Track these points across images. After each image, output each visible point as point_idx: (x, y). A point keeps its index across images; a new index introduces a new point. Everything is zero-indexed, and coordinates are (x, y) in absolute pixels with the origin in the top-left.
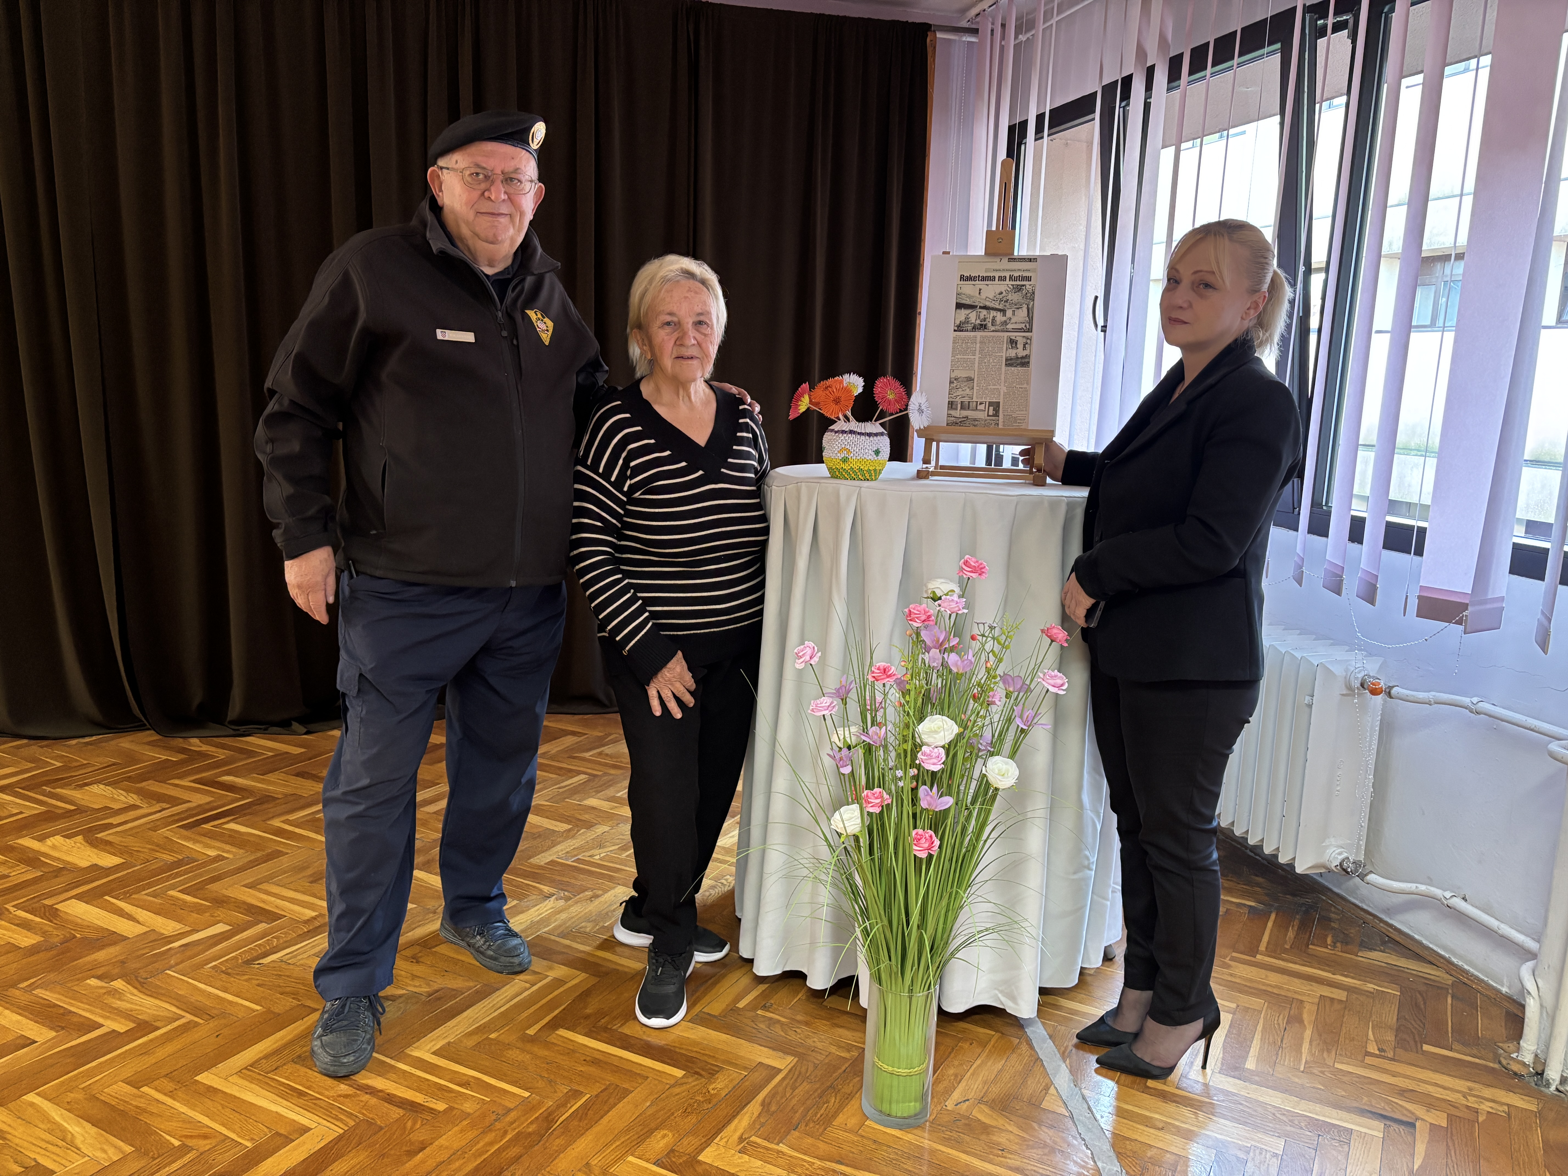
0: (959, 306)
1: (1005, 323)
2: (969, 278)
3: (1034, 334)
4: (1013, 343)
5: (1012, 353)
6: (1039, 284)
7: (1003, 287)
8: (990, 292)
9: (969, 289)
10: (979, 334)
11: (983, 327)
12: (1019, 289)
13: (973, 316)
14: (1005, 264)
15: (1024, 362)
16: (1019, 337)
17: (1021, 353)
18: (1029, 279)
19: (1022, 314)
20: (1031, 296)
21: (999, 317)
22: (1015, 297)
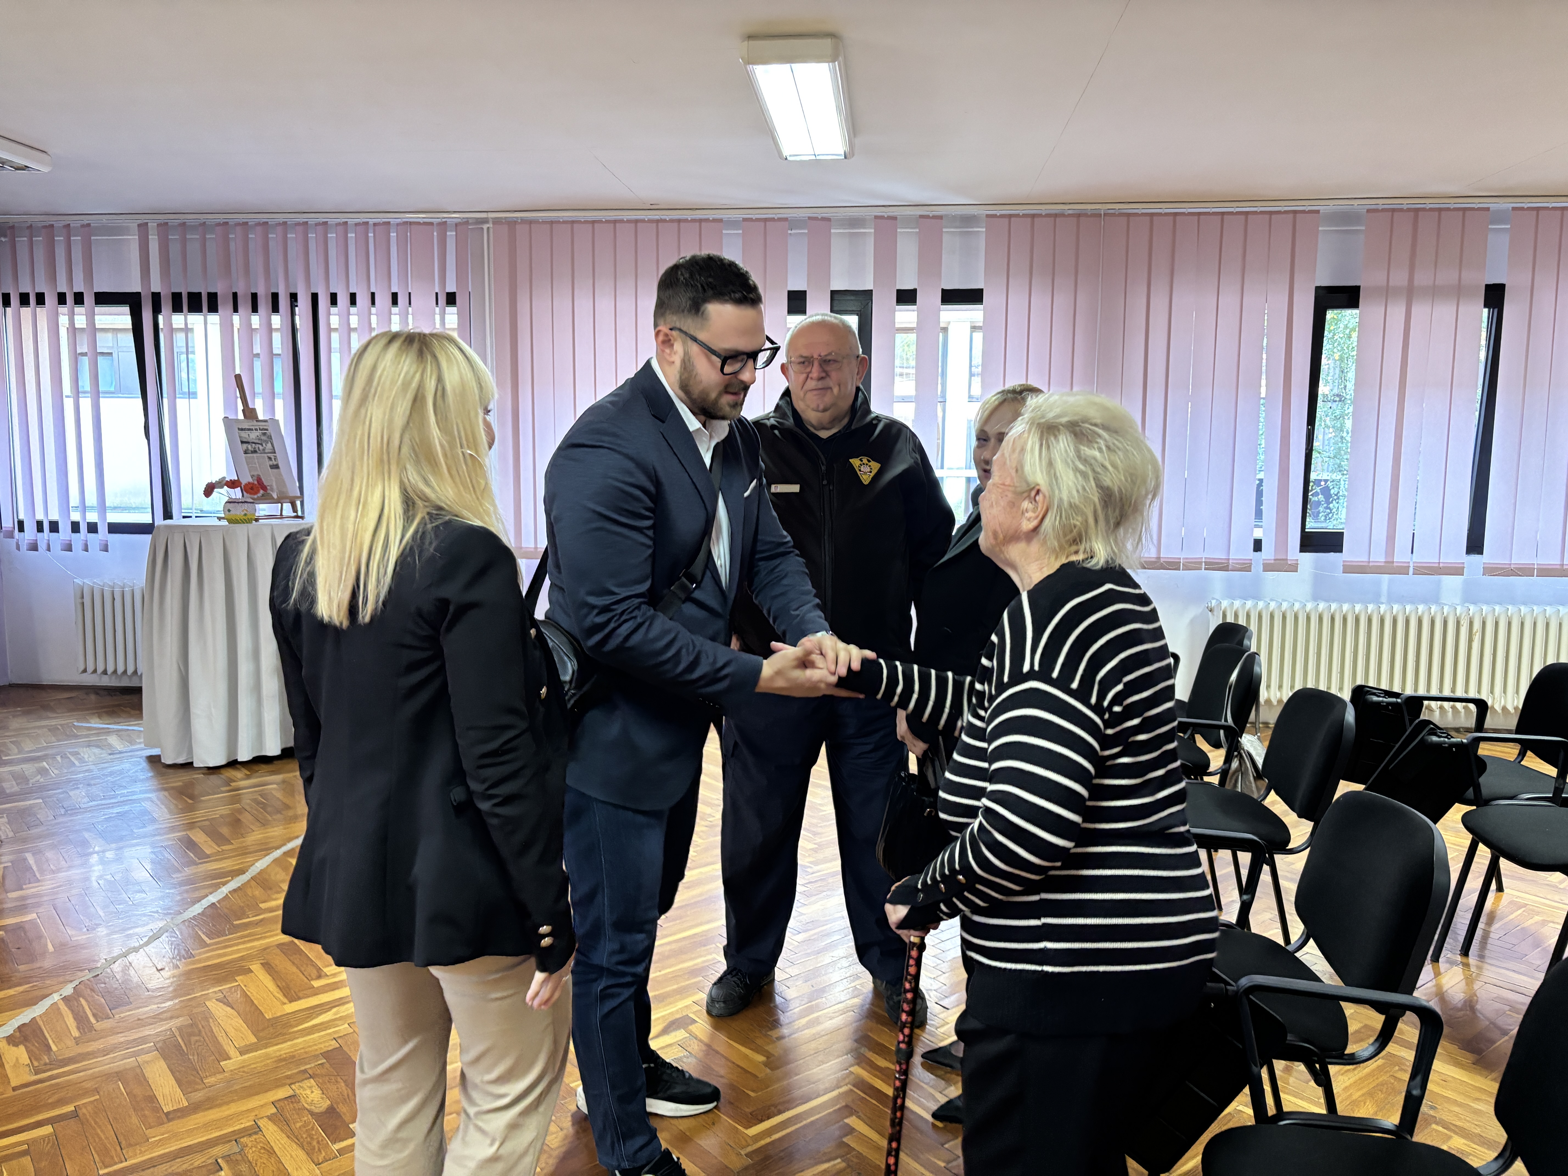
0: (242, 442)
1: (264, 450)
2: (242, 430)
3: (277, 454)
4: (270, 458)
5: (271, 463)
6: (271, 431)
7: (259, 433)
8: (253, 436)
9: (244, 434)
10: (255, 455)
11: (255, 452)
12: (264, 434)
13: (250, 447)
14: (255, 423)
15: (276, 467)
16: (271, 455)
17: (275, 463)
18: (267, 430)
19: (269, 445)
20: (270, 437)
21: (261, 447)
22: (264, 438)
